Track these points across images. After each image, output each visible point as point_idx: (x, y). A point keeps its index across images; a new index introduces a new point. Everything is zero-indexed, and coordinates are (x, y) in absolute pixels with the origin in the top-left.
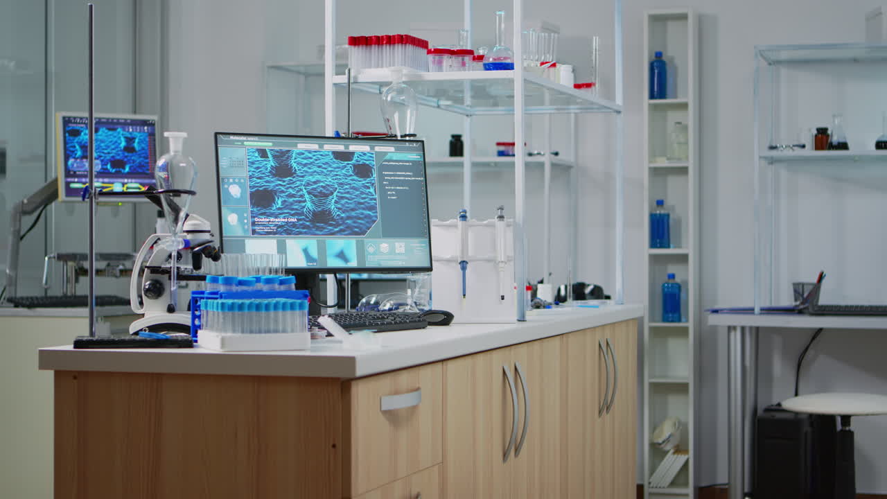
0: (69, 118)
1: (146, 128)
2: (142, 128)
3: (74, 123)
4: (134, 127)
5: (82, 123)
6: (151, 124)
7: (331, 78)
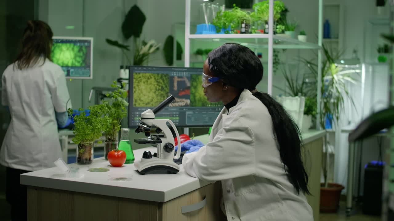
1: (86, 44)
2: (84, 44)
4: (80, 43)
6: (89, 42)
7: (188, 35)
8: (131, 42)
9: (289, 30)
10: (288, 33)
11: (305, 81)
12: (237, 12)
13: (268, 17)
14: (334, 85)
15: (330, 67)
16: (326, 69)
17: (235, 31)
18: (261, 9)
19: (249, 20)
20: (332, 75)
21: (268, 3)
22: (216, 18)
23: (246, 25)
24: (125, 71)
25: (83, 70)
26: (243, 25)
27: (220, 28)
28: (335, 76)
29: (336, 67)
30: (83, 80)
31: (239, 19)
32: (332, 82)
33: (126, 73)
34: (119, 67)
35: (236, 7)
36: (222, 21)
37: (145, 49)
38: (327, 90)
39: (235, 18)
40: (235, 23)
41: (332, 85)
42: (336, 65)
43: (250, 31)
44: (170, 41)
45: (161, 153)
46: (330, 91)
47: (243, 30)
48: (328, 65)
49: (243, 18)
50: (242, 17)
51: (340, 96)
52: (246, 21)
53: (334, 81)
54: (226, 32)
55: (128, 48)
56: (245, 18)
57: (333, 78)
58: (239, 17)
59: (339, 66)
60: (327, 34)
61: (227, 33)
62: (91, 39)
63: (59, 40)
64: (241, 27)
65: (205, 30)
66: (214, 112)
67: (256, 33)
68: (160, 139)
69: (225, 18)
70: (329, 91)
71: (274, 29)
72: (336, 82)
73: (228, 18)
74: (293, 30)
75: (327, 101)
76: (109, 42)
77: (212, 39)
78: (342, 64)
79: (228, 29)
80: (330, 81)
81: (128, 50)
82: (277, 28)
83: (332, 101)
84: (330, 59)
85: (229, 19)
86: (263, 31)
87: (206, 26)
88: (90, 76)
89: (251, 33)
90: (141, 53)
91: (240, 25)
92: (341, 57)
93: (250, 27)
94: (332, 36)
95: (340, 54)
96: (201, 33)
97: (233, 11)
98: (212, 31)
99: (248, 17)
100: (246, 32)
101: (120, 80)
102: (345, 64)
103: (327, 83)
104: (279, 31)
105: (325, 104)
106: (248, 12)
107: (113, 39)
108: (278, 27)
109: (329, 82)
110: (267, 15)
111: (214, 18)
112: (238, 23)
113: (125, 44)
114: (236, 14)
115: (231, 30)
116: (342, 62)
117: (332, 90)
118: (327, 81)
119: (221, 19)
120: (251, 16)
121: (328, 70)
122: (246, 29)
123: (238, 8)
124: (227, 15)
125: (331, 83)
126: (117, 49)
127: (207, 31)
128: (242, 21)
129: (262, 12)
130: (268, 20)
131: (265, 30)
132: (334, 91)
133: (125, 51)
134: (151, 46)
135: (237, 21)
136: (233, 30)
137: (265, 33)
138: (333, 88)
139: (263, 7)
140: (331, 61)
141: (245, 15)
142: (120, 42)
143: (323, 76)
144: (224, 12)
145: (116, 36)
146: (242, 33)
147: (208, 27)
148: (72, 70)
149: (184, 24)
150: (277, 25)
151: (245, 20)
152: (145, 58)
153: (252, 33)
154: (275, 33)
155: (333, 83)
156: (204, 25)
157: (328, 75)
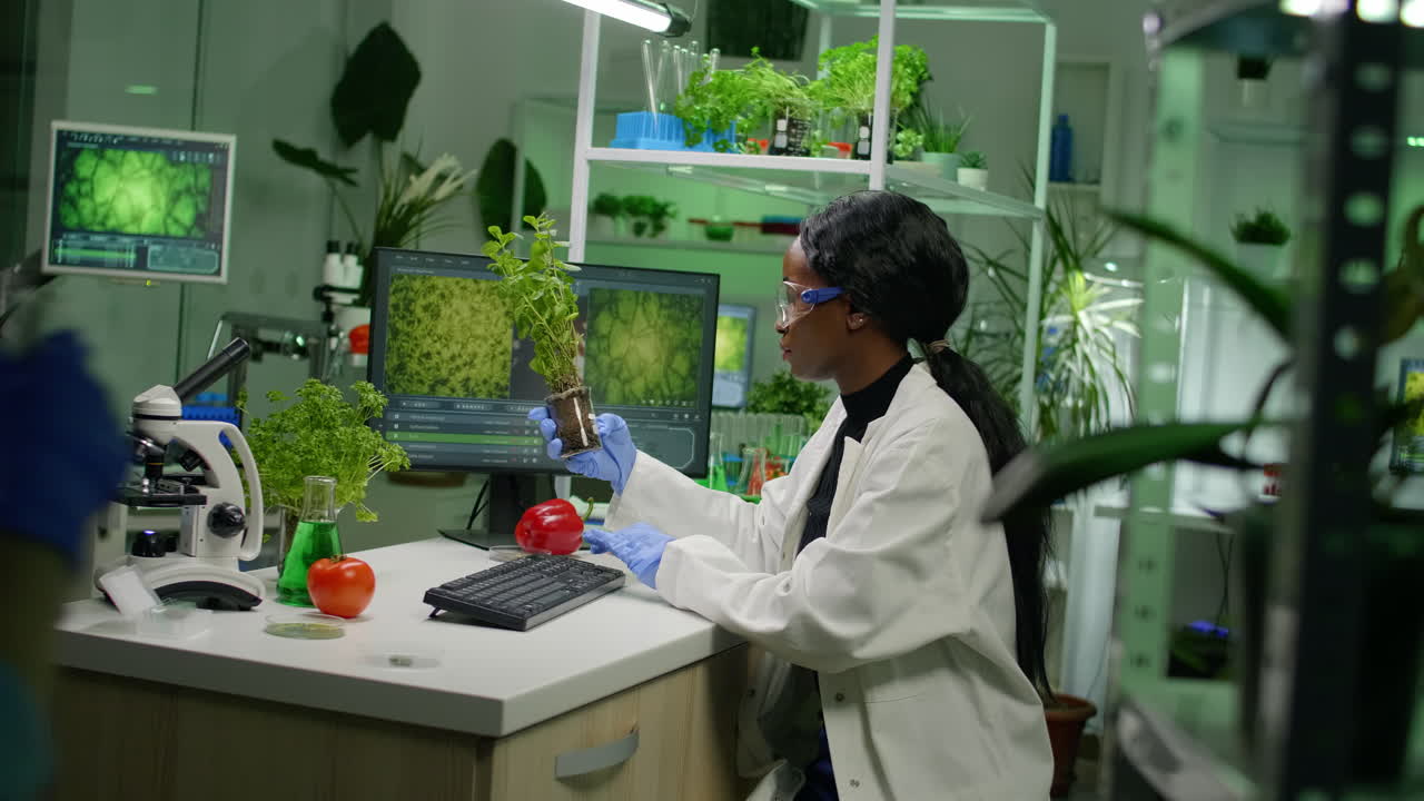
0: (69, 132)
1: (211, 156)
2: (204, 155)
3: (78, 141)
4: (190, 154)
5: (93, 142)
6: (222, 151)
7: (585, 148)
8: (360, 156)
9: (937, 149)
10: (932, 160)
11: (975, 328)
12: (762, 75)
13: (872, 100)
14: (1077, 347)
15: (1065, 284)
16: (1052, 288)
17: (751, 142)
18: (846, 70)
19: (803, 107)
20: (1073, 312)
21: (874, 51)
22: (686, 92)
23: (792, 124)
24: (342, 260)
25: (195, 251)
26: (782, 125)
27: (698, 129)
28: (1082, 315)
29: (1089, 283)
30: (183, 285)
31: (766, 102)
32: (1071, 336)
33: (346, 270)
34: (322, 245)
35: (761, 59)
36: (708, 105)
37: (419, 186)
38: (1052, 365)
39: (753, 97)
40: (751, 116)
41: (1072, 347)
42: (1088, 276)
43: (804, 143)
44: (502, 158)
45: (200, 538)
46: (1064, 366)
47: (781, 141)
48: (1058, 276)
49: (781, 101)
50: (778, 96)
51: (1098, 387)
52: (791, 112)
53: (1080, 334)
54: (721, 146)
55: (353, 177)
56: (789, 99)
57: (1076, 323)
58: (769, 96)
59: (1100, 280)
60: (1061, 170)
61: (723, 147)
62: (231, 141)
63: (115, 136)
64: (775, 131)
65: (647, 135)
66: (666, 427)
67: (823, 153)
68: (197, 491)
69: (719, 97)
70: (1058, 367)
71: (889, 143)
72: (1086, 337)
73: (730, 95)
74: (950, 151)
75: (1052, 403)
76: (285, 151)
77: (667, 165)
78: (1107, 273)
79: (727, 134)
80: (1066, 332)
81: (351, 183)
82: (898, 142)
83: (1069, 401)
84: (1067, 255)
85: (735, 97)
86: (851, 147)
87: (650, 119)
88: (218, 273)
89: (807, 153)
90: (406, 199)
91: (771, 121)
92: (1104, 253)
93: (806, 132)
94: (1079, 176)
95: (1101, 240)
96: (632, 145)
97: (747, 73)
98: (670, 138)
99: (802, 98)
100: (791, 149)
101: (323, 293)
102: (1117, 276)
103: (1053, 340)
104: (904, 149)
105: (1044, 410)
106: (799, 79)
107: (300, 141)
108: (901, 136)
109: (1060, 334)
110: (866, 90)
111: (681, 92)
112: (765, 115)
113: (341, 163)
114: (759, 84)
115: (738, 139)
116: (1111, 267)
117: (1069, 364)
118: (1052, 330)
119: (705, 100)
120: (811, 94)
121: (1058, 293)
122: (792, 140)
123: (765, 61)
124: (727, 85)
125: (1069, 341)
126: (311, 179)
127: (654, 137)
128: (779, 107)
129: (851, 82)
130: (872, 111)
131: (856, 145)
132: (1075, 367)
133: (339, 184)
134: (441, 178)
135: (758, 109)
136: (744, 140)
137: (856, 156)
138: (1072, 356)
139: (852, 65)
140: (1071, 261)
141: (791, 88)
142: (324, 154)
143: (1042, 315)
144: (717, 75)
145: (311, 131)
146: (775, 151)
147: (657, 124)
148: (153, 249)
149: (572, 103)
150: (899, 130)
151: (790, 104)
152: (414, 219)
153: (813, 153)
154: (891, 158)
155: (1075, 340)
156: (644, 113)
157: (1058, 313)
